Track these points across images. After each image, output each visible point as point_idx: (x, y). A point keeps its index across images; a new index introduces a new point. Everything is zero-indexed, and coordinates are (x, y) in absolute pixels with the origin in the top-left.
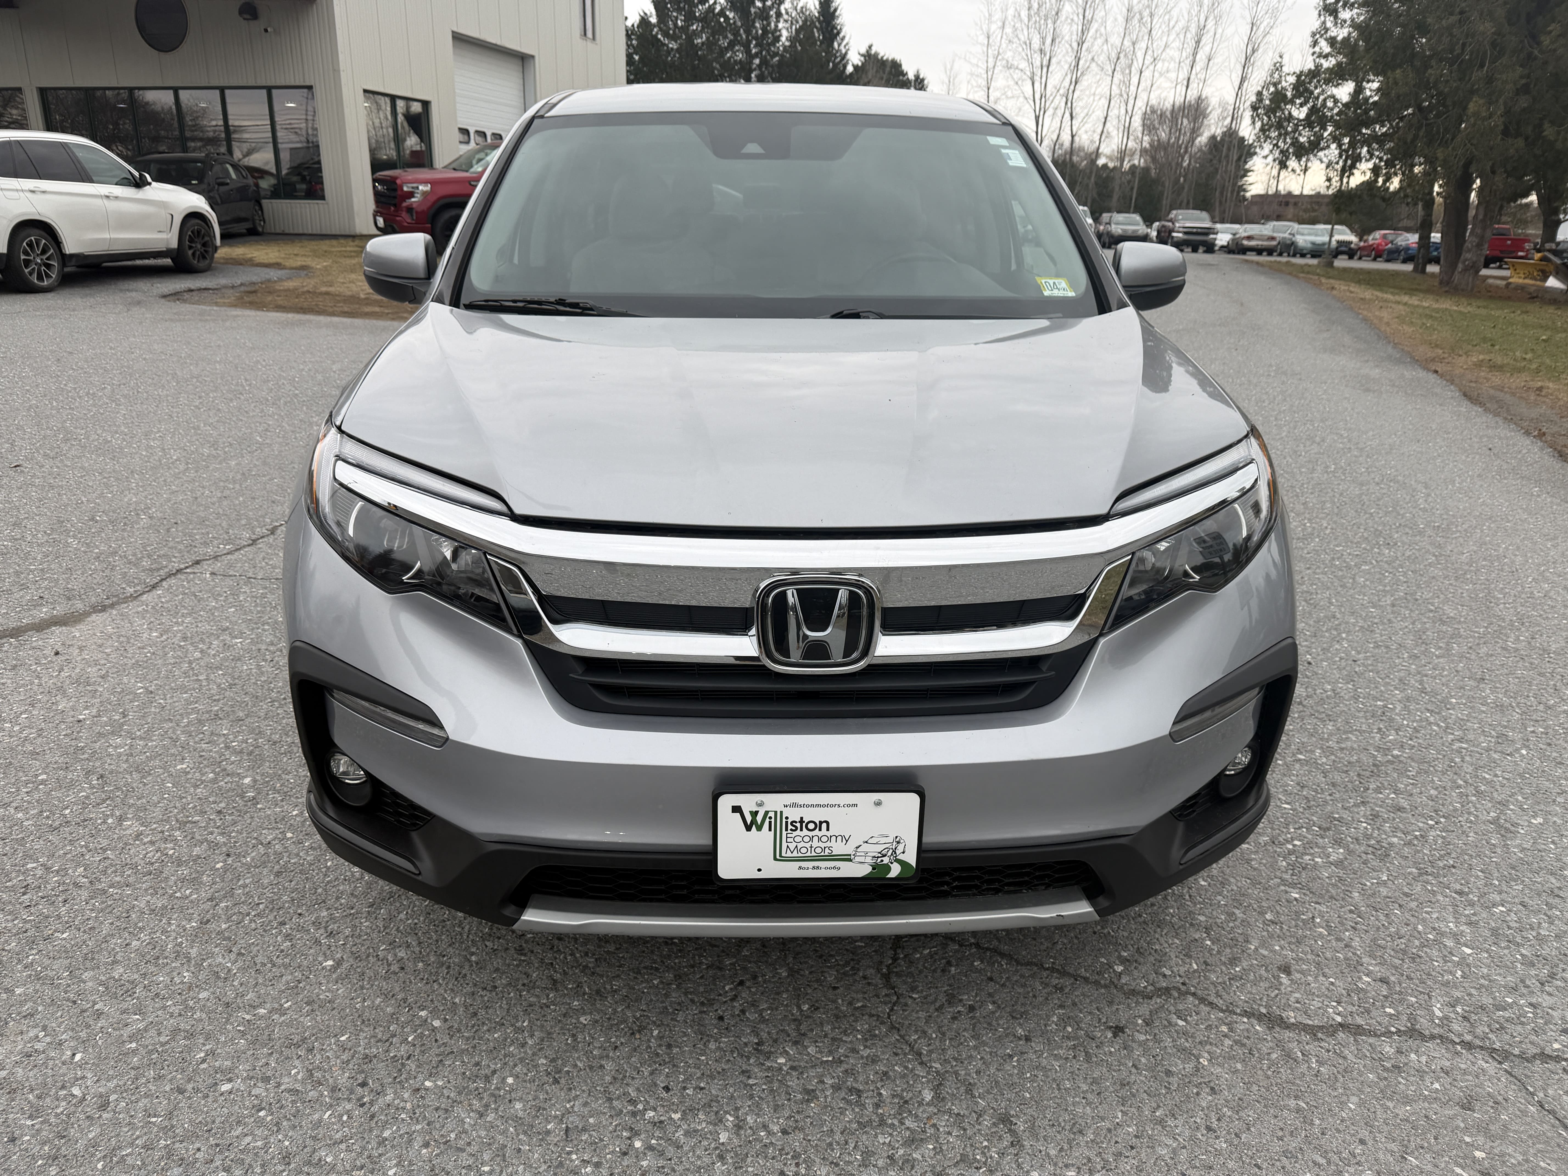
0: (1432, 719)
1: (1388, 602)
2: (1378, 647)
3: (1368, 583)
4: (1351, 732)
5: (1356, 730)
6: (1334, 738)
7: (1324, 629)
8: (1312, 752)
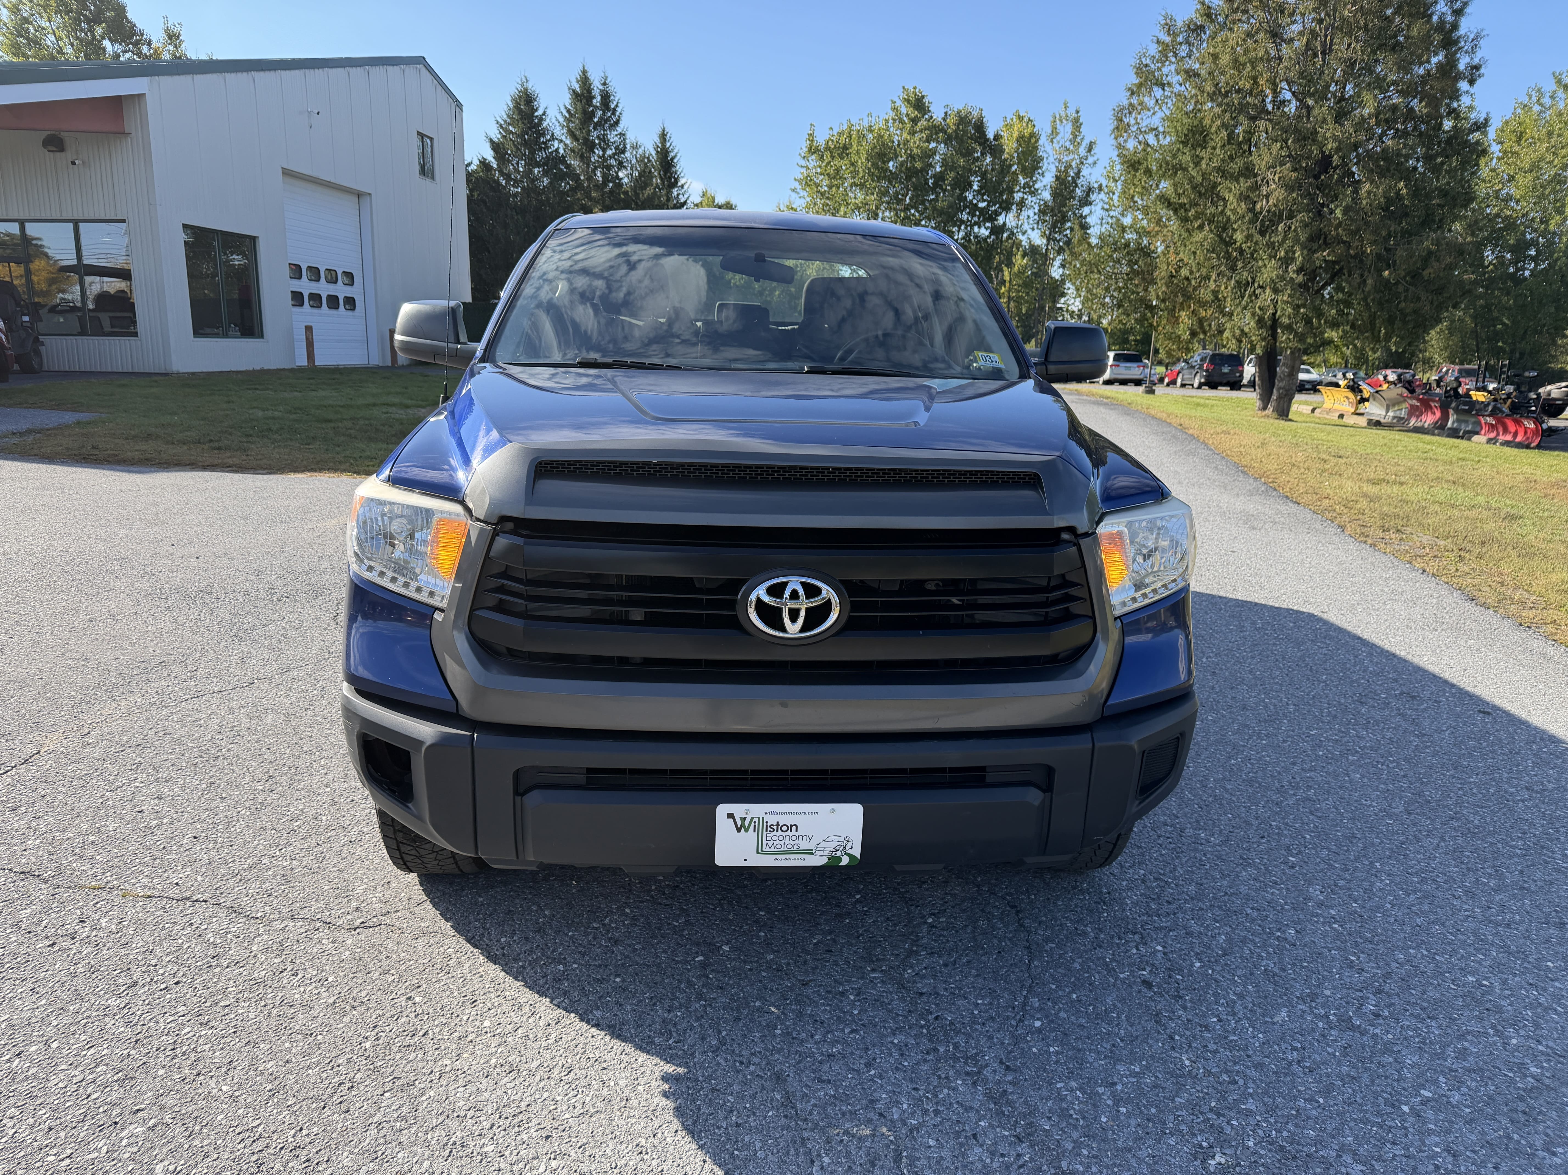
0: (1542, 1000)
1: (1401, 808)
2: (1423, 881)
3: (1365, 780)
4: (1462, 1037)
5: (1469, 1033)
6: (1449, 1051)
7: (1352, 857)
8: (1436, 1082)
